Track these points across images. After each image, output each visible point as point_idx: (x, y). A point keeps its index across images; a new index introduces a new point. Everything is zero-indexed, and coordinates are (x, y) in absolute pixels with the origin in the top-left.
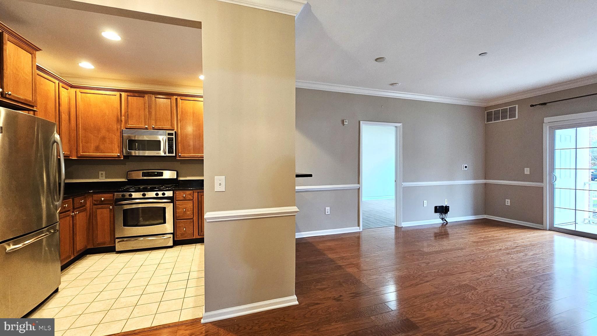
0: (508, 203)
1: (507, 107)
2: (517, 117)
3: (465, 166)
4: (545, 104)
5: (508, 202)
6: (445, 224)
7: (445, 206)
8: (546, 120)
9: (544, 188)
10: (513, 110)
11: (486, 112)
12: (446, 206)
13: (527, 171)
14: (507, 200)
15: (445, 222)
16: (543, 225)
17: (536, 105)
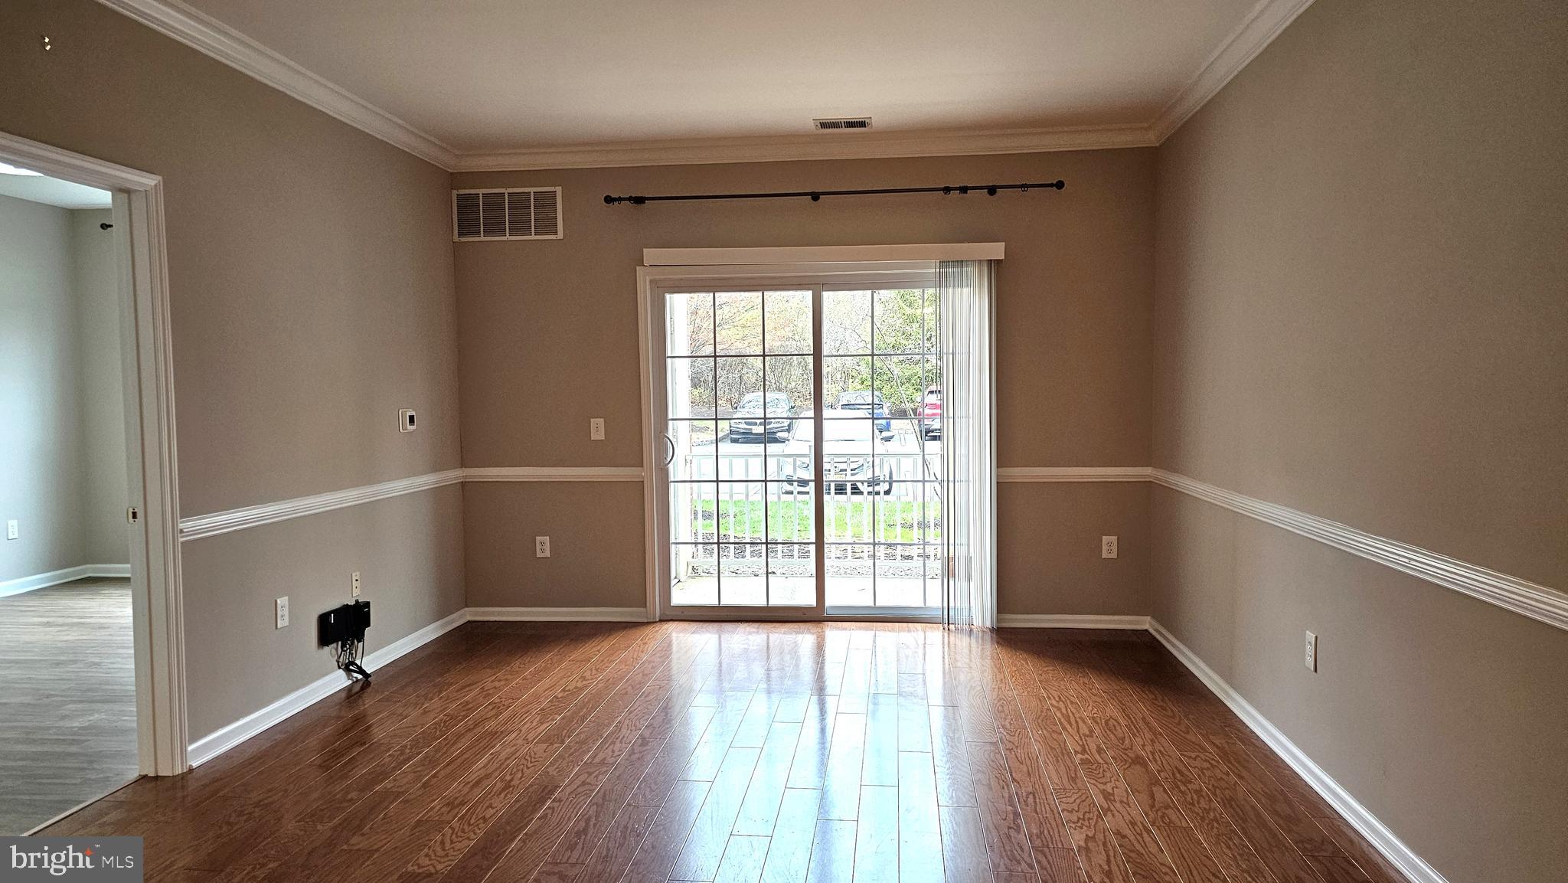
0: (543, 551)
1: (526, 190)
2: (560, 235)
3: (408, 414)
4: (639, 200)
5: (543, 547)
6: (357, 687)
7: (352, 603)
8: (650, 255)
9: (645, 482)
10: (546, 202)
11: (455, 193)
12: (357, 601)
13: (598, 429)
14: (539, 539)
15: (358, 680)
16: (645, 606)
17: (620, 199)
